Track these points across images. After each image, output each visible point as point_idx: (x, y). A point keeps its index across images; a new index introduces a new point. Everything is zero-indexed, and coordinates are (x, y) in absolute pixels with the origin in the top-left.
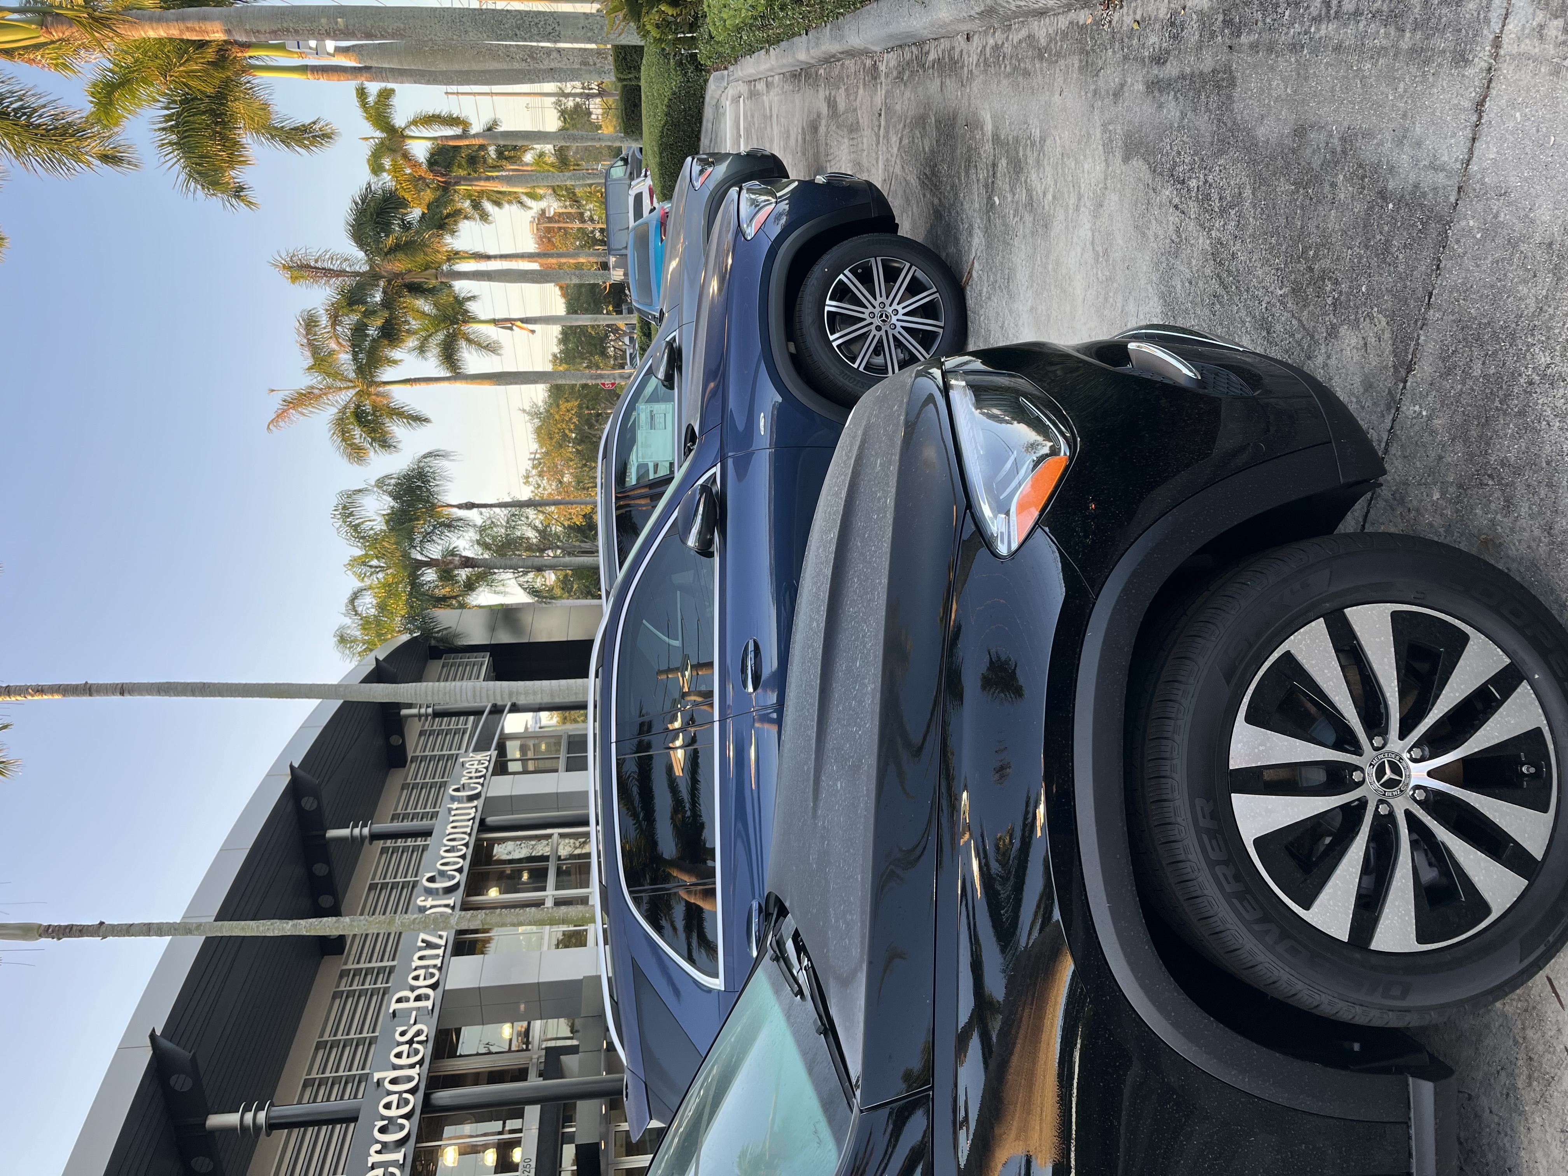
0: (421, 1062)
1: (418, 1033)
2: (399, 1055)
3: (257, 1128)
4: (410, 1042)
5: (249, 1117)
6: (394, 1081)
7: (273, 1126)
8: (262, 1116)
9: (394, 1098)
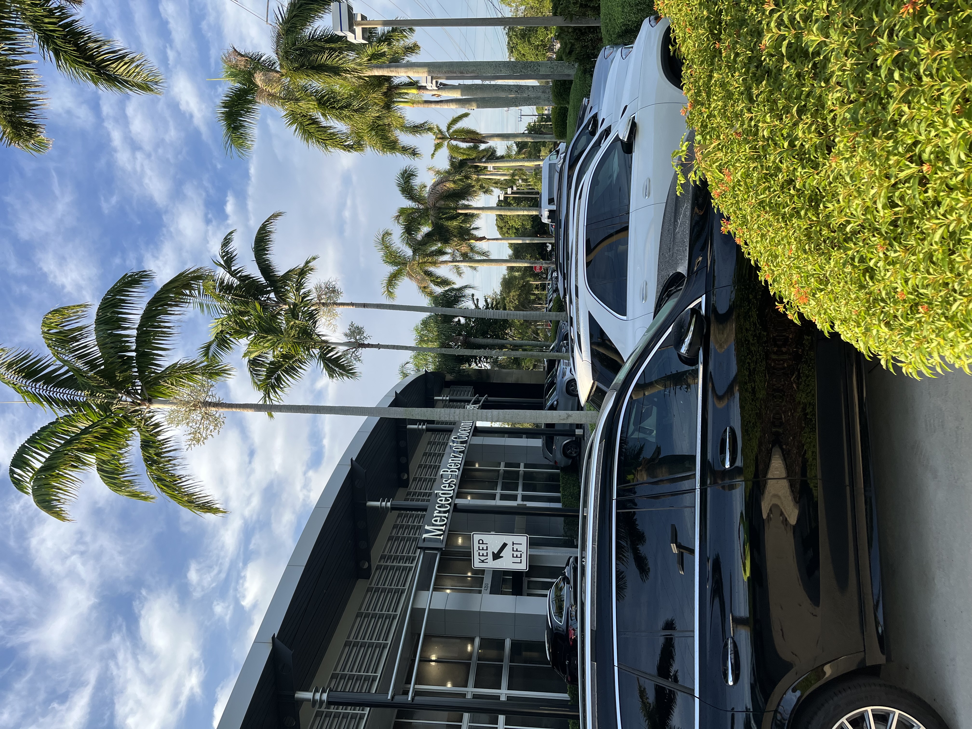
0: (454, 490)
1: (452, 481)
2: (445, 487)
3: (387, 508)
4: (449, 484)
5: (384, 504)
6: (442, 494)
7: (393, 508)
8: (389, 504)
9: (444, 499)
